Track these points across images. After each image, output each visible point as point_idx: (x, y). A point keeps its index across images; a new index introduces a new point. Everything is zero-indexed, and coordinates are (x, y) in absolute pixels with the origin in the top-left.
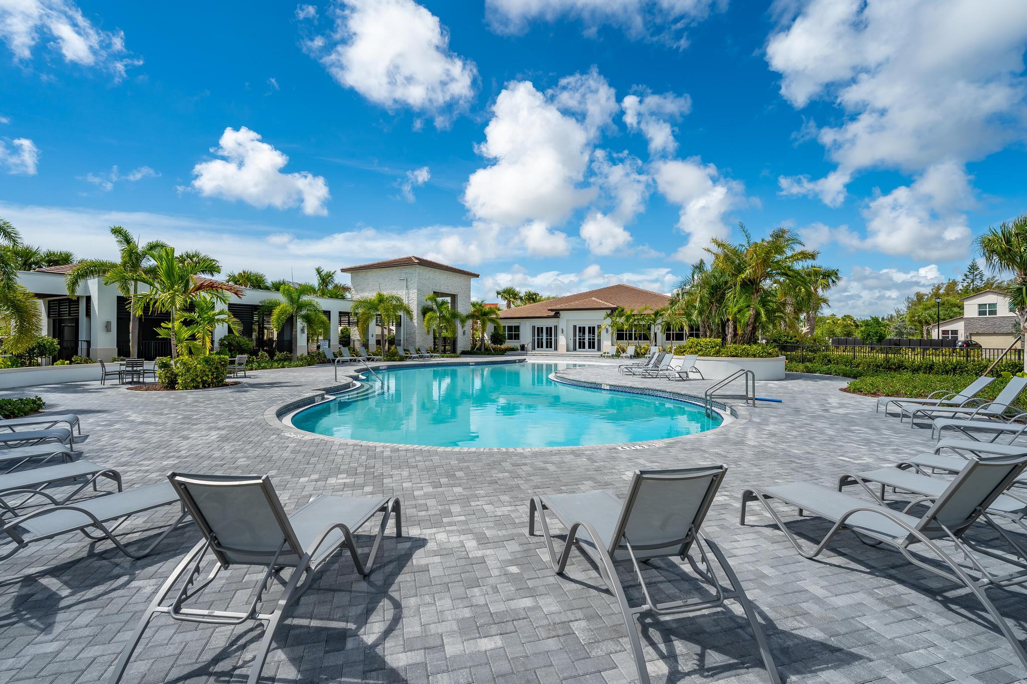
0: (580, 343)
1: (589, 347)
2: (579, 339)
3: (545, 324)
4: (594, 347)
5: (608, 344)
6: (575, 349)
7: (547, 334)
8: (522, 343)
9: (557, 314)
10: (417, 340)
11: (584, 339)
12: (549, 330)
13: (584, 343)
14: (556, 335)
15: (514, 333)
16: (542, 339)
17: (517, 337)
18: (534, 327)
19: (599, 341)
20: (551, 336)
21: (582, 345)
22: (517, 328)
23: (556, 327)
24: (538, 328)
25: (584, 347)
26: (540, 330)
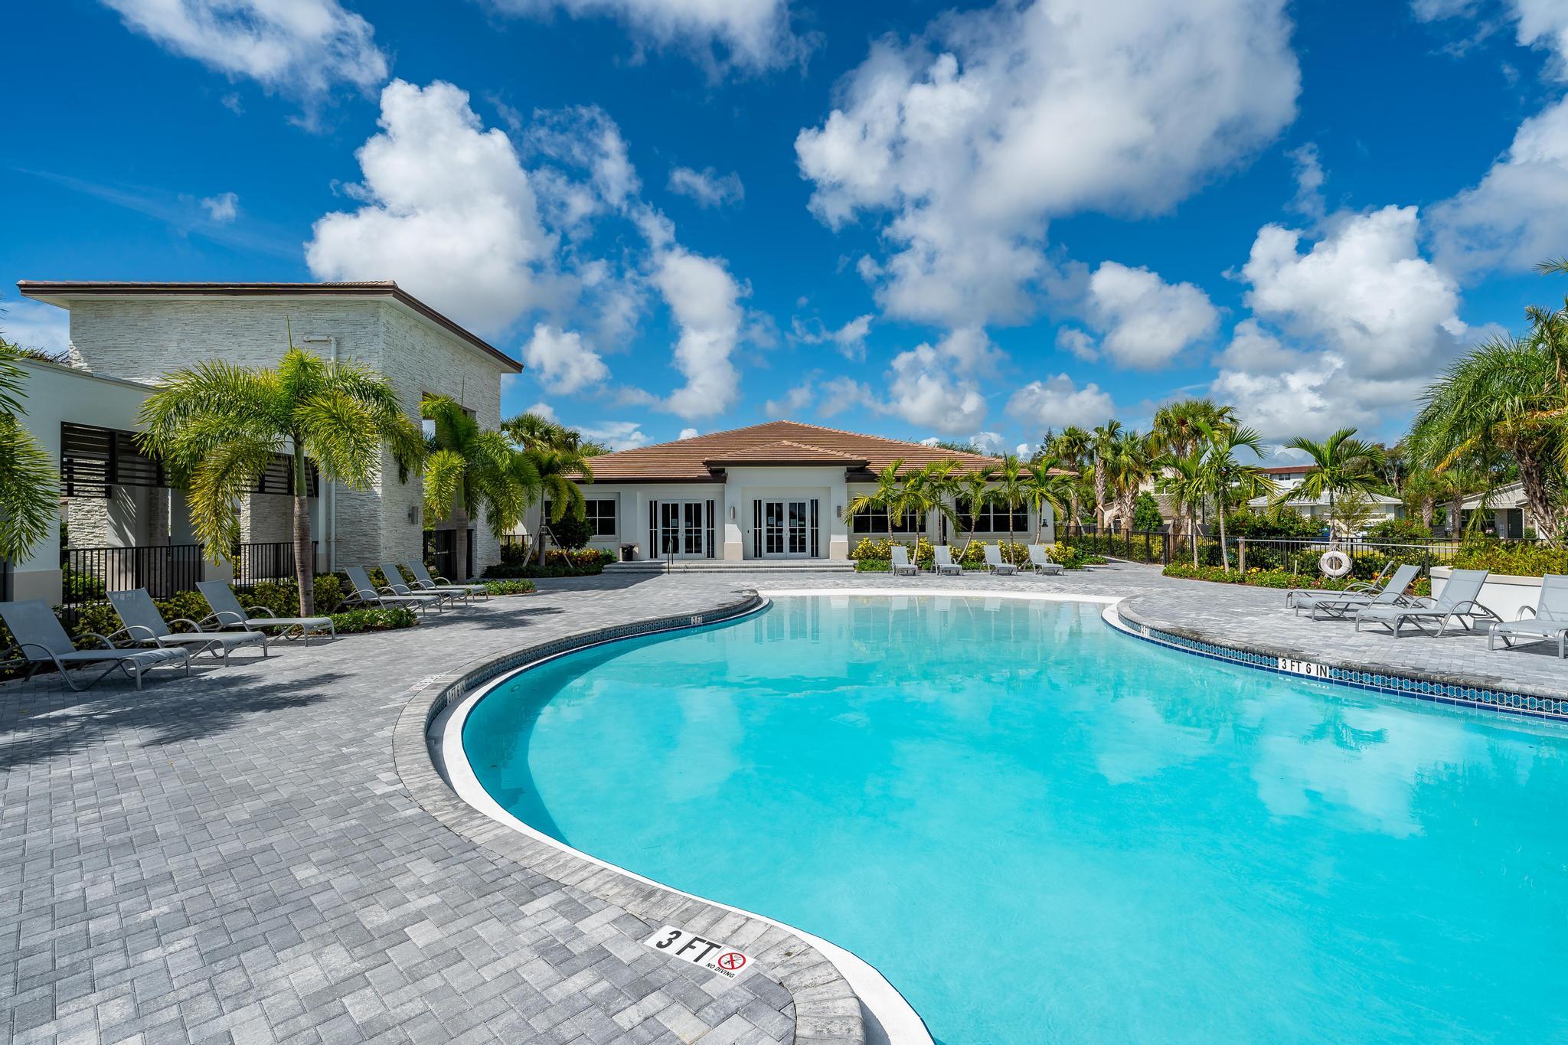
0: (770, 540)
1: (793, 549)
2: (769, 531)
3: (683, 495)
4: (803, 549)
5: (838, 541)
6: (758, 554)
7: (688, 518)
8: (626, 541)
9: (717, 473)
10: (382, 541)
11: (780, 531)
12: (693, 512)
13: (780, 539)
14: (711, 523)
15: (605, 516)
16: (676, 532)
17: (608, 528)
18: (653, 505)
19: (815, 535)
20: (698, 523)
21: (775, 545)
22: (609, 507)
23: (711, 505)
24: (665, 507)
25: (780, 549)
26: (670, 511)
